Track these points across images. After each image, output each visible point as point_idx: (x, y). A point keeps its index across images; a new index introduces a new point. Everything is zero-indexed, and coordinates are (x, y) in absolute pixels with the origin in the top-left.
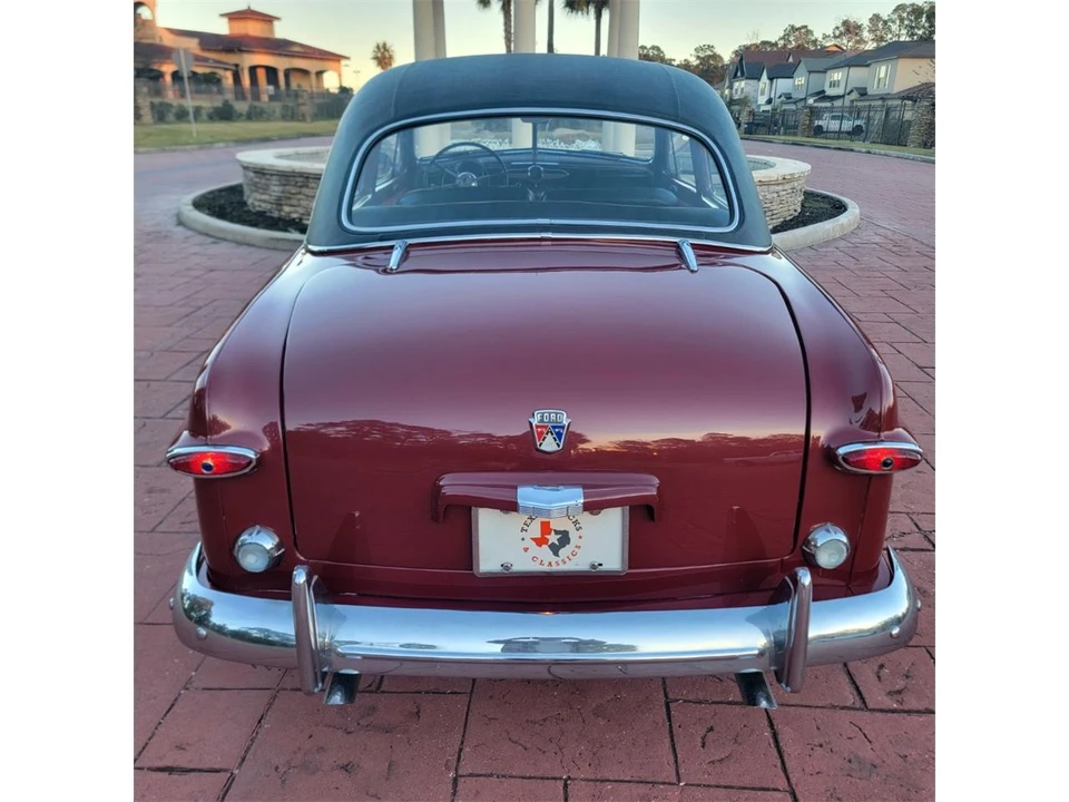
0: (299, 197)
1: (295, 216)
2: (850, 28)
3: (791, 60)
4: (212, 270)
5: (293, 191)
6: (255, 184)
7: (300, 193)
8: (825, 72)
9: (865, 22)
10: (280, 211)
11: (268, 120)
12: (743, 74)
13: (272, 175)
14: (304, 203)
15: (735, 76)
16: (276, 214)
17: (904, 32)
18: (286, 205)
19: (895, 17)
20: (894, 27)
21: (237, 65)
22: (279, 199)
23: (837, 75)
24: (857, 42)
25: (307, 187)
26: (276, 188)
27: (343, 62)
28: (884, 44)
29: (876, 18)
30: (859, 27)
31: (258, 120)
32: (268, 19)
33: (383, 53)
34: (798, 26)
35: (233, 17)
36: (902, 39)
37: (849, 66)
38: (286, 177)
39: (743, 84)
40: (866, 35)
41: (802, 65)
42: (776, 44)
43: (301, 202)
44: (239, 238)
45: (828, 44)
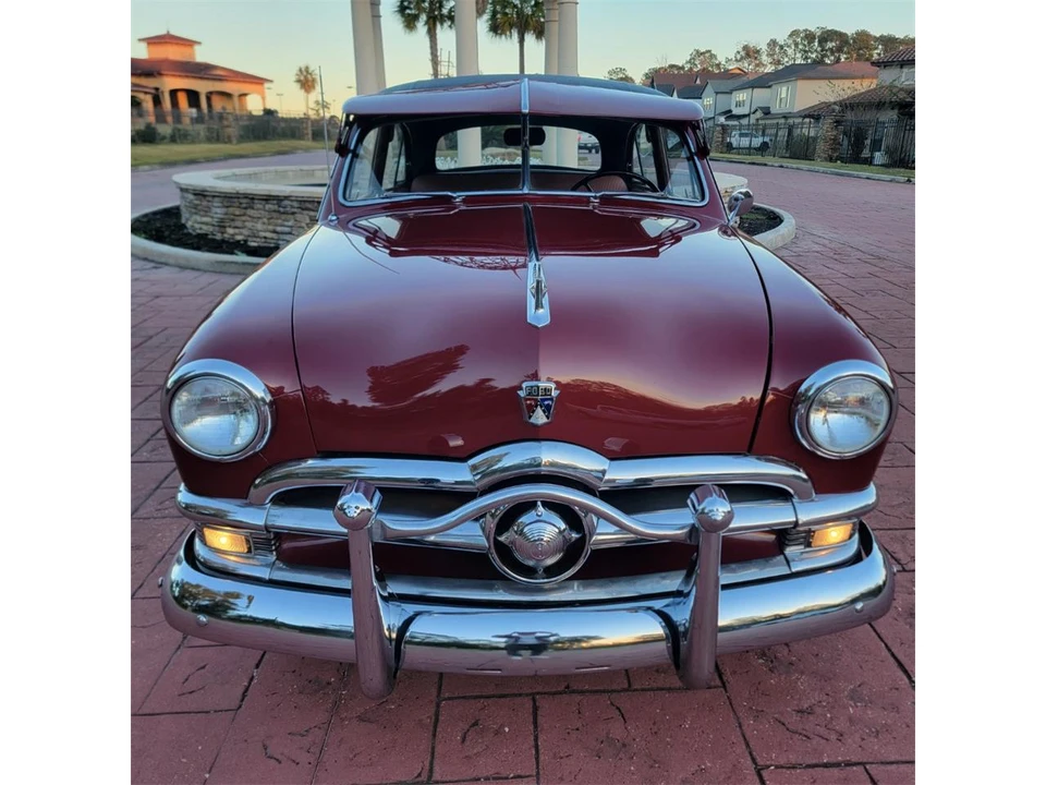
0: (244, 218)
1: (239, 238)
2: (750, 53)
3: (698, 82)
4: (157, 297)
5: (237, 213)
6: (196, 207)
7: (244, 215)
8: (730, 92)
9: (764, 47)
10: (223, 233)
11: (193, 142)
13: (214, 196)
14: (249, 224)
16: (218, 237)
17: (799, 55)
18: (230, 227)
19: (790, 41)
20: (790, 51)
21: (157, 89)
22: (222, 220)
23: (742, 96)
24: (757, 65)
25: (253, 208)
26: (218, 210)
27: (267, 85)
28: (781, 67)
29: (773, 43)
30: (758, 52)
31: (182, 143)
32: (189, 43)
33: (305, 77)
34: (703, 50)
35: (152, 41)
36: (798, 62)
37: (753, 87)
38: (229, 198)
40: (765, 58)
41: (709, 86)
42: (683, 68)
43: (247, 224)
44: (183, 262)
45: (730, 68)
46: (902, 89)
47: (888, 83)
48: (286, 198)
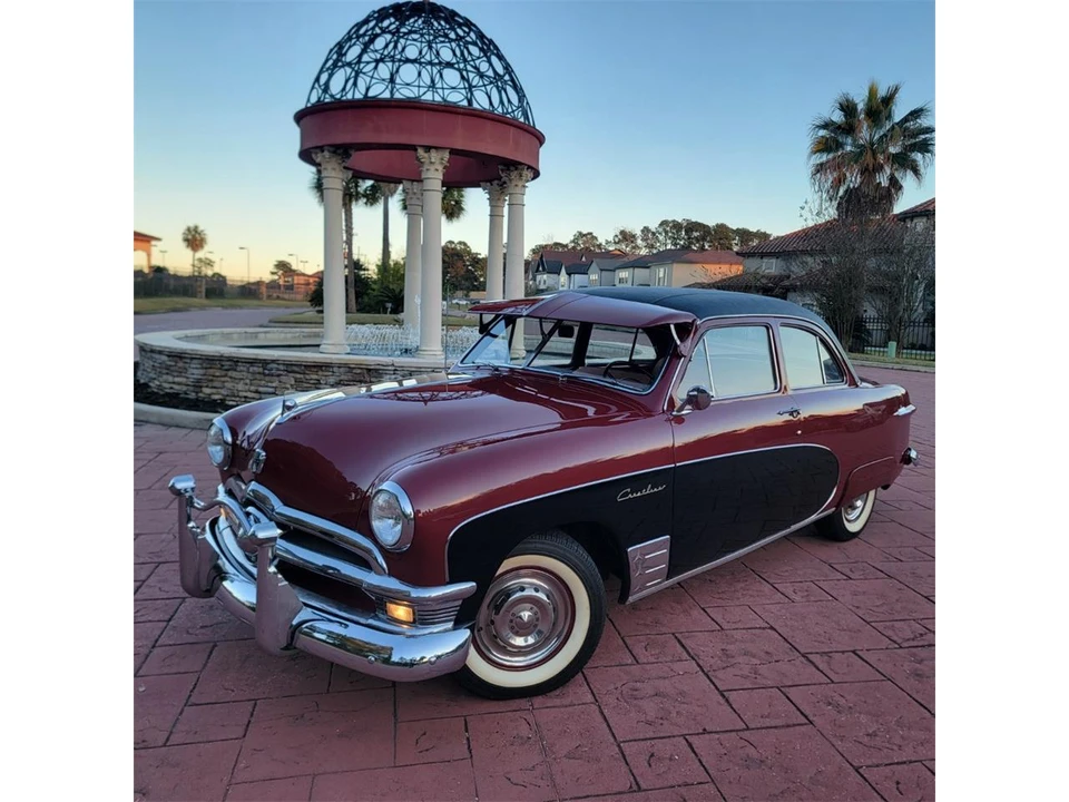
0: (223, 379)
1: (216, 397)
2: (626, 237)
3: (584, 259)
5: (217, 374)
6: (168, 367)
7: (226, 376)
8: (614, 271)
9: (639, 233)
10: (197, 393)
12: (544, 269)
13: (192, 359)
14: (228, 385)
15: (537, 270)
16: (192, 396)
17: (669, 241)
18: (207, 387)
19: (661, 230)
20: (661, 238)
22: (199, 381)
23: (624, 274)
24: (633, 248)
25: (235, 370)
26: (195, 371)
27: (153, 243)
28: (655, 251)
29: (646, 230)
30: (634, 236)
33: (194, 236)
34: (585, 232)
36: (669, 247)
37: (634, 267)
38: (209, 361)
39: (545, 276)
40: (639, 242)
41: (594, 265)
42: (566, 246)
43: (226, 384)
45: (611, 249)
46: (763, 277)
47: (752, 270)
48: (273, 361)
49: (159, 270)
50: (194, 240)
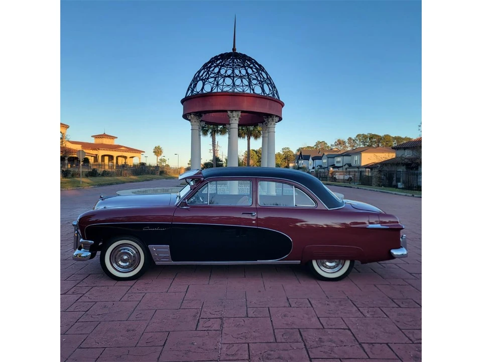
2: (340, 143)
3: (320, 153)
8: (334, 158)
9: (346, 140)
11: (111, 176)
12: (302, 158)
15: (299, 159)
17: (361, 144)
19: (357, 138)
20: (357, 142)
21: (97, 155)
23: (339, 159)
24: (344, 147)
27: (142, 153)
28: (354, 148)
29: (350, 139)
30: (344, 142)
31: (106, 176)
32: (113, 138)
34: (321, 141)
35: (96, 137)
36: (361, 146)
37: (343, 156)
39: (302, 161)
40: (347, 144)
41: (325, 155)
42: (313, 147)
45: (333, 148)
46: (406, 158)
47: (400, 156)
49: (143, 164)
50: (158, 151)
